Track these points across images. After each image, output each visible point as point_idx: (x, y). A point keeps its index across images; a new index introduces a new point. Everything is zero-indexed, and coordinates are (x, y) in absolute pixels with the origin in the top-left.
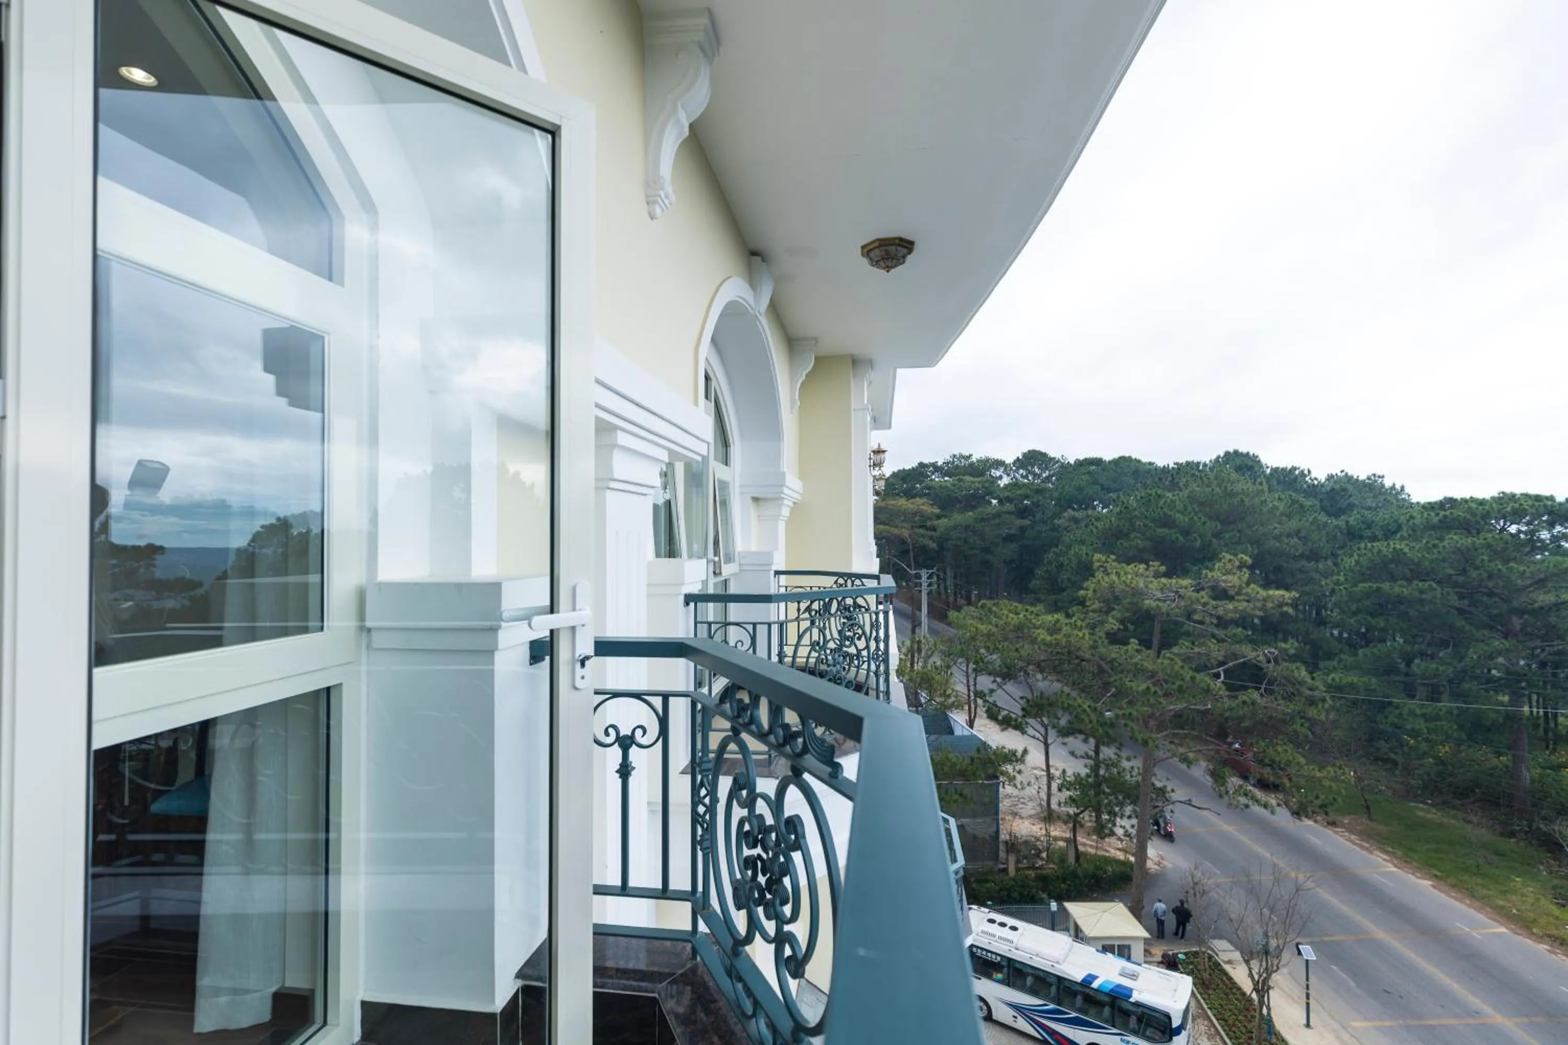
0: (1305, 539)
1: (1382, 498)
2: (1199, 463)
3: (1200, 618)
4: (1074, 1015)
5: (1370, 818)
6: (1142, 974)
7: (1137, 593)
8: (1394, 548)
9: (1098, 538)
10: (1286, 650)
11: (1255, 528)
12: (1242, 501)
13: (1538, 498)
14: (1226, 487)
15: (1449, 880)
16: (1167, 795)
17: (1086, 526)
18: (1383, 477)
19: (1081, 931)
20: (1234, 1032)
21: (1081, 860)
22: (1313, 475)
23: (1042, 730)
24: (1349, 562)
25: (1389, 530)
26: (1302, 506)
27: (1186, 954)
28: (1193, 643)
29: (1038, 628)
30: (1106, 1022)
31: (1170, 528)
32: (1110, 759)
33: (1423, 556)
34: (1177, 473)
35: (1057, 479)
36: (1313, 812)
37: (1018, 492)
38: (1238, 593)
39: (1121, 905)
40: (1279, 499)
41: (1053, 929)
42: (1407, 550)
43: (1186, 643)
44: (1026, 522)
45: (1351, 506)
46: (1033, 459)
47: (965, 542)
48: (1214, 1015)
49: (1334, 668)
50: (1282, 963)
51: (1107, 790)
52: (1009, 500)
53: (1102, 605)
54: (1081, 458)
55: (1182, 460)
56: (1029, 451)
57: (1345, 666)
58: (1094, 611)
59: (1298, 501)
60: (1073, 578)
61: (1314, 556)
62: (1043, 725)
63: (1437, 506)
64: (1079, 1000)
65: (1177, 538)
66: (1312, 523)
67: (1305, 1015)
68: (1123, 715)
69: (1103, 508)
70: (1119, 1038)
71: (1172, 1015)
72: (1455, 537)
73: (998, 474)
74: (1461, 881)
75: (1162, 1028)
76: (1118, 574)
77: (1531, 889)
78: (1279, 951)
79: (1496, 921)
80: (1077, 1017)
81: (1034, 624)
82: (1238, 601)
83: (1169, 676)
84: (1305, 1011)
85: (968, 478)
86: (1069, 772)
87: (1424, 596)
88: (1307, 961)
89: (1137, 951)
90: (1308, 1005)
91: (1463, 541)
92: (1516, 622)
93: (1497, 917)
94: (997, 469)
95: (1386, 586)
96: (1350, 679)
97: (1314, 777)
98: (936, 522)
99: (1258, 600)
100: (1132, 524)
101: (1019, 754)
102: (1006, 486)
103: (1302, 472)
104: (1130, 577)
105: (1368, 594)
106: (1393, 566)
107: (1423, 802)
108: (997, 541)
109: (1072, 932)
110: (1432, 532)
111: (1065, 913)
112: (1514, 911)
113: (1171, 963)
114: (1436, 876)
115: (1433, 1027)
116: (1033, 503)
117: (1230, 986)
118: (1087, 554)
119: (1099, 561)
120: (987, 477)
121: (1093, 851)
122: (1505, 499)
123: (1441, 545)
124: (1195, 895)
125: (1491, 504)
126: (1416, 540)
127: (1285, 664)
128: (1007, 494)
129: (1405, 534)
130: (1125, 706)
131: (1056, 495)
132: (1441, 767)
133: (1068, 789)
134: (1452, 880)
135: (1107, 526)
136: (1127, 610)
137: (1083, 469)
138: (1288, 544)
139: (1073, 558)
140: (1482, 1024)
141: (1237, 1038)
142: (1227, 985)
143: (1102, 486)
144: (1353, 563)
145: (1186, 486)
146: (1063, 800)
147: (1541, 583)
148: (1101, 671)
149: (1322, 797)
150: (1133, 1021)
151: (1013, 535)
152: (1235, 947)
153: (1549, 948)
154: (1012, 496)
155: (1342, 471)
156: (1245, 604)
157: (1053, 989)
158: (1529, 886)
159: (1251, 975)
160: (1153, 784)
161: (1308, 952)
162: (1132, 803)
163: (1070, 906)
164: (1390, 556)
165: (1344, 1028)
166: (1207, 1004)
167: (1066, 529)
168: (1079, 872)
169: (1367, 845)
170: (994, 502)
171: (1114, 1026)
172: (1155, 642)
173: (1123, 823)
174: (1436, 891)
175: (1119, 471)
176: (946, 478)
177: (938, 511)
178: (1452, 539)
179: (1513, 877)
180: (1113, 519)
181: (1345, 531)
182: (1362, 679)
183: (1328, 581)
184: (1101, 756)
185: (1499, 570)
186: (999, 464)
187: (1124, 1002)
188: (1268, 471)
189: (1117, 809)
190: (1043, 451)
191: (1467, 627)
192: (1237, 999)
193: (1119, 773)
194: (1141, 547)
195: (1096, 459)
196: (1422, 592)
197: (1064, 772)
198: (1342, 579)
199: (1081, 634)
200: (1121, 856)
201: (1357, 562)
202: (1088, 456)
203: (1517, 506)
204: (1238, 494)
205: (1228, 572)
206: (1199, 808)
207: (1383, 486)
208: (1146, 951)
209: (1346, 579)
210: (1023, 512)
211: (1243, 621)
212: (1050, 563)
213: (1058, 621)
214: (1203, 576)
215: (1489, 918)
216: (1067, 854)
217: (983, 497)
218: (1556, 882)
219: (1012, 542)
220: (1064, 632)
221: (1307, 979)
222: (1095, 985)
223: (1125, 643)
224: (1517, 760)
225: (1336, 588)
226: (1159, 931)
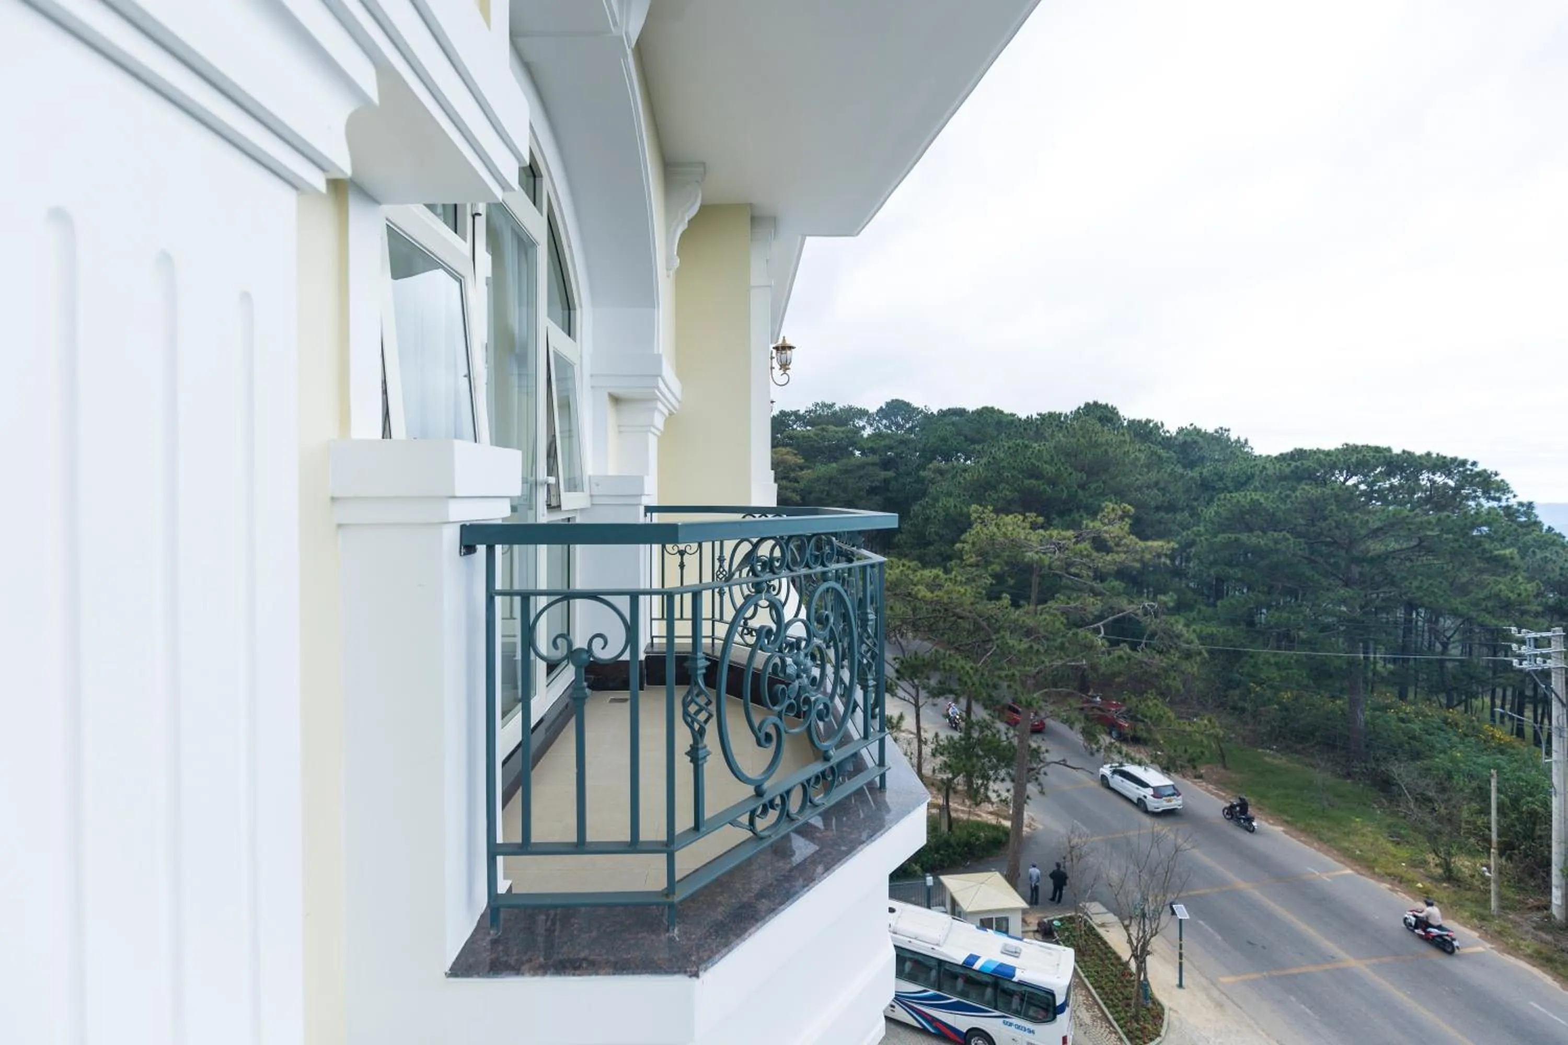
0: (1164, 490)
1: (1229, 451)
2: (1060, 414)
3: (1077, 571)
4: (955, 999)
5: (1225, 767)
6: (1024, 950)
7: (1015, 544)
8: (1252, 499)
9: (965, 490)
10: (1165, 603)
11: (1118, 479)
12: (1106, 451)
13: (1377, 449)
14: (1091, 437)
15: (1299, 825)
16: (1042, 756)
17: (954, 477)
18: (1229, 430)
19: (958, 905)
20: (1112, 1000)
21: (954, 826)
22: (1166, 428)
23: (913, 692)
24: (1210, 512)
25: (1239, 482)
26: (1160, 457)
27: (1060, 920)
28: (1069, 598)
29: (915, 585)
30: (988, 1004)
31: (1037, 478)
32: (985, 721)
33: (1278, 506)
34: (1042, 424)
35: (922, 430)
36: (1182, 767)
37: (883, 443)
38: (1117, 545)
39: (998, 874)
40: (1140, 450)
41: (929, 907)
42: (1262, 500)
43: (1062, 598)
44: (891, 474)
45: (1202, 459)
46: (896, 408)
47: (828, 494)
48: (1092, 984)
49: (1194, 619)
50: (1160, 927)
51: (981, 753)
52: (873, 451)
53: (979, 558)
54: (945, 408)
55: (1044, 411)
56: (893, 401)
57: (1204, 617)
58: (971, 566)
59: (1156, 453)
60: (941, 532)
61: (1171, 508)
62: (914, 686)
63: (1288, 458)
64: (960, 983)
65: (1045, 489)
66: (1170, 474)
67: (1177, 975)
68: (1006, 676)
69: (965, 460)
70: (1001, 1020)
71: (1056, 993)
72: (1307, 488)
73: (861, 424)
74: (1308, 824)
75: (1044, 1006)
76: (997, 525)
77: (1370, 829)
78: (1157, 914)
79: (1342, 863)
80: (958, 1002)
81: (912, 580)
82: (1118, 553)
83: (1051, 633)
84: (1178, 970)
85: (831, 428)
86: (942, 736)
87: (1279, 546)
88: (1181, 920)
89: (1015, 924)
90: (1181, 964)
91: (1313, 491)
92: (1356, 570)
93: (1342, 859)
94: (860, 419)
95: (1244, 537)
96: (1209, 630)
97: (1184, 731)
98: (800, 474)
99: (1137, 552)
100: (1000, 474)
101: (895, 721)
102: (870, 437)
103: (1156, 424)
104: (1010, 528)
105: (1226, 545)
106: (1247, 516)
107: (1268, 748)
108: (861, 493)
109: (948, 907)
110: (1285, 483)
111: (940, 886)
112: (1358, 852)
113: (1046, 933)
114: (1287, 822)
115: (1295, 976)
116: (896, 454)
117: (1105, 950)
118: (955, 506)
119: (975, 512)
120: (850, 427)
121: (964, 817)
122: (1350, 450)
123: (1293, 495)
124: (1072, 860)
125: (1337, 456)
126: (1268, 491)
127: (1164, 617)
128: (870, 445)
129: (1257, 484)
130: (1005, 665)
131: (920, 446)
132: (1285, 713)
133: (942, 754)
134: (1301, 825)
135: (975, 477)
136: (1007, 563)
137: (946, 420)
138: (1148, 495)
139: (940, 511)
140: (1338, 969)
141: (1115, 1006)
142: (1101, 950)
143: (966, 437)
144: (1213, 513)
145: (1052, 436)
146: (937, 767)
147: (1375, 533)
148: (978, 628)
149: (1190, 751)
150: (1015, 1001)
151: (876, 487)
152: (1107, 908)
153: (1388, 886)
154: (875, 446)
155: (1192, 425)
156: (1123, 556)
157: (934, 973)
158: (1368, 826)
159: (1130, 941)
160: (1030, 746)
161: (1182, 911)
162: (1006, 766)
163: (944, 878)
164: (1248, 507)
165: (1214, 984)
166: (1084, 972)
167: (930, 481)
168: (953, 840)
169: (1223, 794)
170: (857, 453)
171: (996, 1008)
172: (1033, 597)
173: (996, 787)
174: (1287, 837)
175: (983, 422)
176: (809, 428)
177: (801, 461)
178: (1303, 489)
179: (1353, 818)
180: (981, 470)
181: (1199, 482)
182: (1221, 630)
183: (1189, 532)
184: (973, 718)
185: (1346, 520)
186: (862, 413)
187: (1007, 982)
188: (1125, 423)
189: (991, 773)
190: (907, 400)
191: (1316, 577)
192: (1112, 964)
193: (994, 735)
194: (1009, 498)
195: (960, 409)
196: (1276, 542)
197: (937, 735)
198: (1202, 529)
199: (962, 590)
200: (992, 820)
201: (1217, 513)
202: (951, 407)
203: (1360, 456)
204: (1101, 445)
205: (1111, 522)
206: (1074, 768)
207: (1229, 439)
208: (1024, 921)
209: (1206, 530)
210: (886, 464)
211: (1122, 573)
212: (917, 516)
213: (937, 576)
214: (1084, 526)
215: (1337, 861)
216: (940, 824)
217: (846, 448)
218: (1389, 820)
219: (876, 495)
220: (946, 588)
221: (1181, 939)
222: (977, 966)
223: (998, 598)
224: (1353, 703)
225: (1198, 539)
226: (1033, 897)
